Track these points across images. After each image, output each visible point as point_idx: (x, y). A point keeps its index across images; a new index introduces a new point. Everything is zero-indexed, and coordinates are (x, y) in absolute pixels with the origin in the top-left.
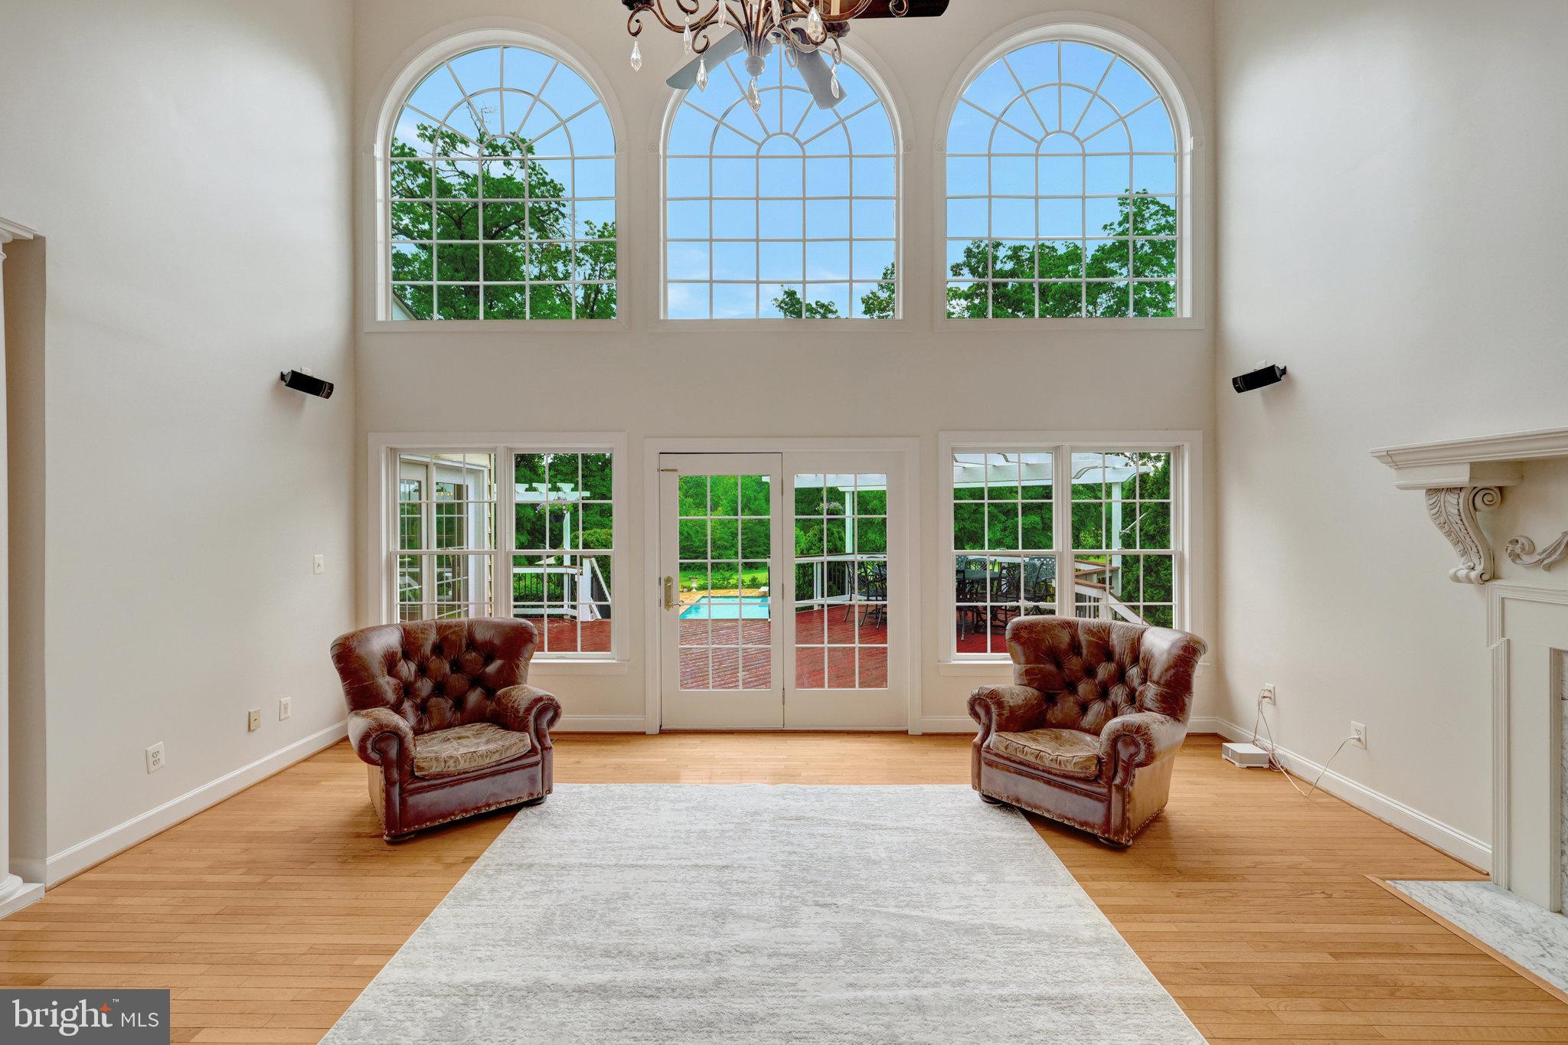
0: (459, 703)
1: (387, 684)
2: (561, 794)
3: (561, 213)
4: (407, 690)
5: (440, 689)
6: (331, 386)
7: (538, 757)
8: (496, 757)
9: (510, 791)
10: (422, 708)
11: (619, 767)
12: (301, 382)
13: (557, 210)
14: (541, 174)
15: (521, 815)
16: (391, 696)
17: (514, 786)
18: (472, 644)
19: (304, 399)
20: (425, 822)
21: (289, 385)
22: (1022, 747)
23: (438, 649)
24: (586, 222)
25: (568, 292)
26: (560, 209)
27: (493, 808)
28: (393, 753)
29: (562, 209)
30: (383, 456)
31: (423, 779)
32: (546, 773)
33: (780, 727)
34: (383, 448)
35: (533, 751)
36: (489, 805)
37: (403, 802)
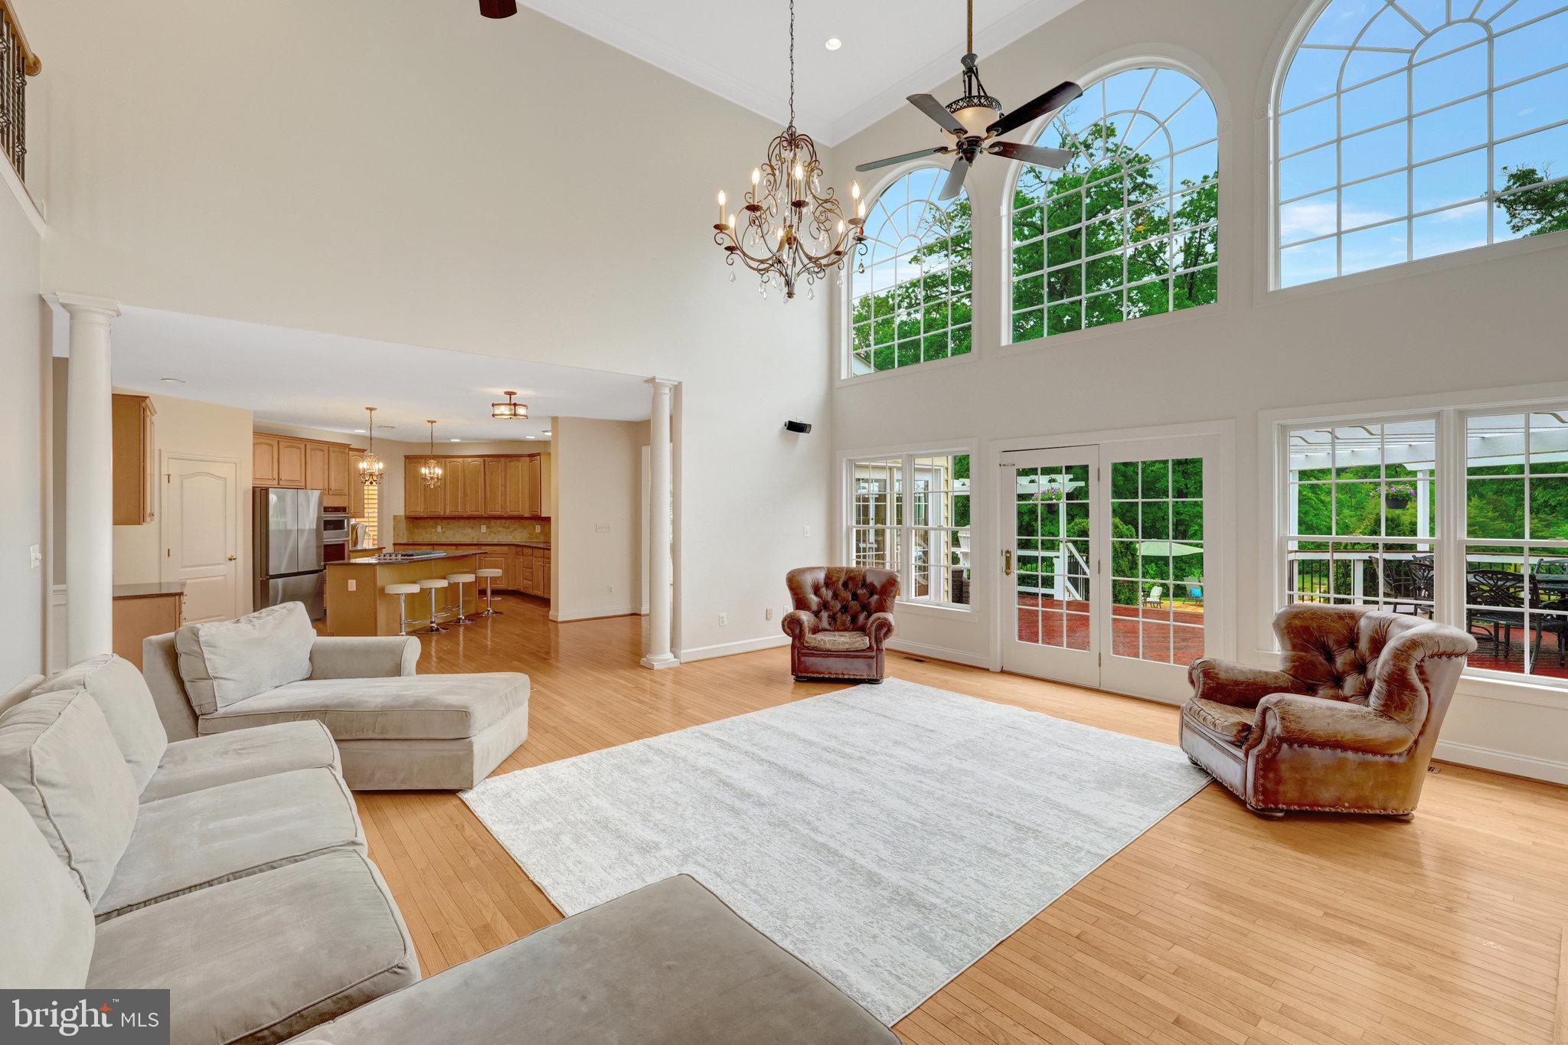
0: (854, 619)
1: (814, 600)
2: (888, 682)
3: (1148, 186)
4: (825, 605)
5: (845, 609)
6: (810, 425)
7: (874, 654)
8: (847, 646)
9: (857, 670)
10: (833, 618)
11: (946, 681)
12: (795, 427)
13: (1143, 183)
14: (1125, 152)
15: (860, 686)
16: (814, 607)
17: (858, 668)
18: (864, 584)
19: (798, 436)
20: (810, 673)
21: (788, 429)
22: (1199, 709)
23: (845, 585)
24: (1182, 183)
25: (1165, 264)
26: (1146, 181)
27: (846, 677)
28: (797, 631)
29: (1149, 181)
30: (844, 466)
31: (808, 648)
32: (879, 664)
33: (1096, 686)
34: (844, 459)
35: (870, 648)
36: (844, 674)
37: (799, 658)
